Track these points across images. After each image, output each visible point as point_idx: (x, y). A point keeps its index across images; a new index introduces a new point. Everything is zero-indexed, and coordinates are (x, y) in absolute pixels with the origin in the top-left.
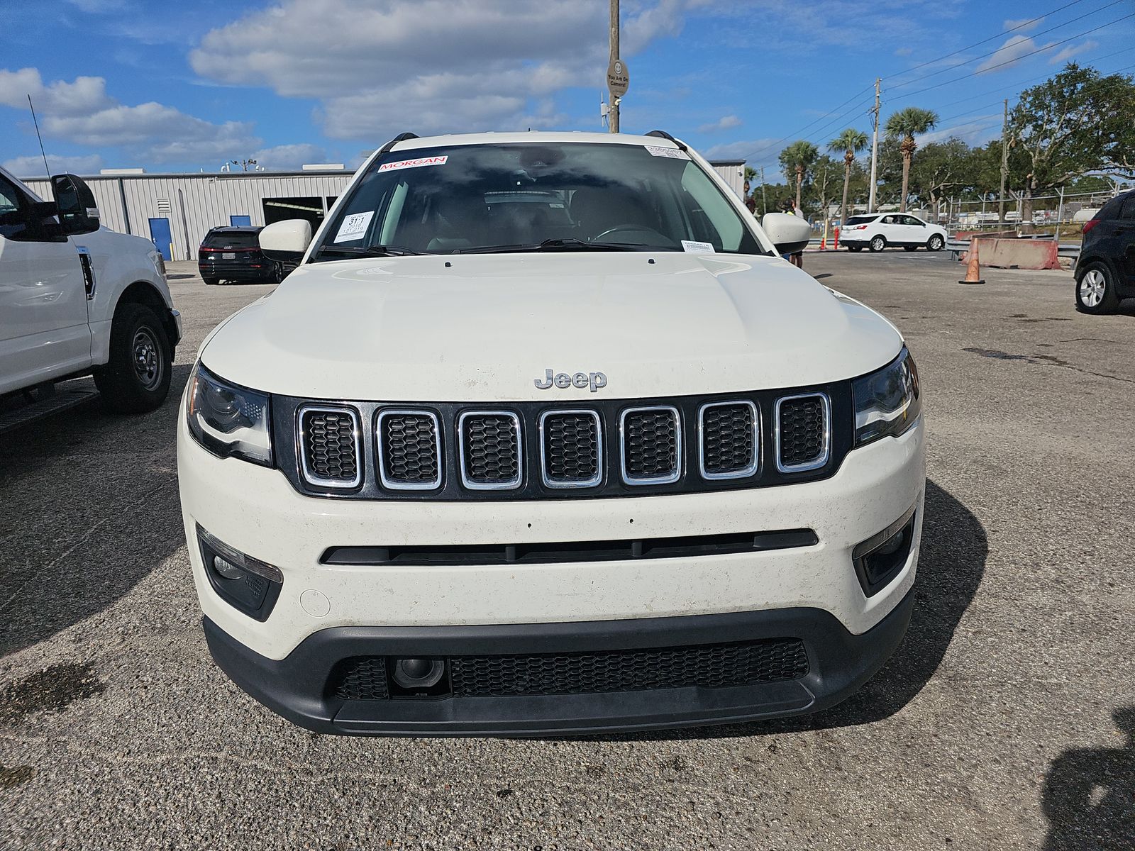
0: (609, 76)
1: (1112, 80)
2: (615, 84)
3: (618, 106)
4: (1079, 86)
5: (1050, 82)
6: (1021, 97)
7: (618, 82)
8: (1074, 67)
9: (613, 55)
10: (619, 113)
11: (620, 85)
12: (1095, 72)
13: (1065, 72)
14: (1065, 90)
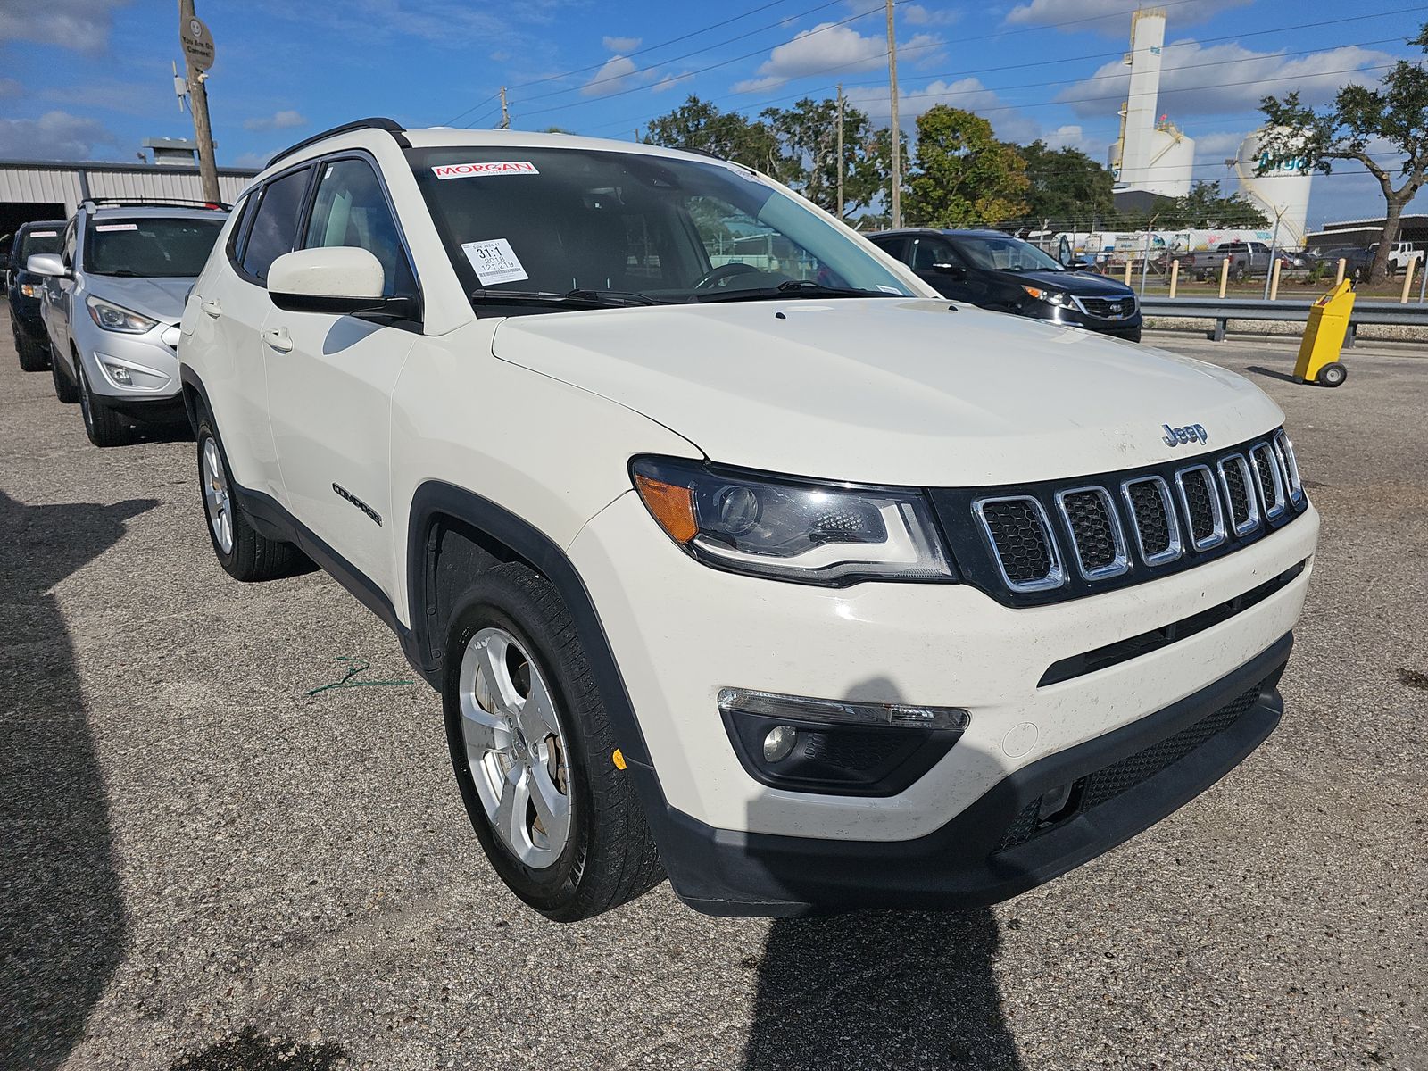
0: (184, 38)
1: (732, 118)
2: (194, 51)
3: (203, 84)
4: (702, 121)
5: (675, 114)
6: (650, 128)
7: (199, 48)
8: (695, 101)
9: (185, 9)
10: (206, 94)
11: (202, 53)
12: (715, 108)
13: (687, 105)
14: (690, 125)
